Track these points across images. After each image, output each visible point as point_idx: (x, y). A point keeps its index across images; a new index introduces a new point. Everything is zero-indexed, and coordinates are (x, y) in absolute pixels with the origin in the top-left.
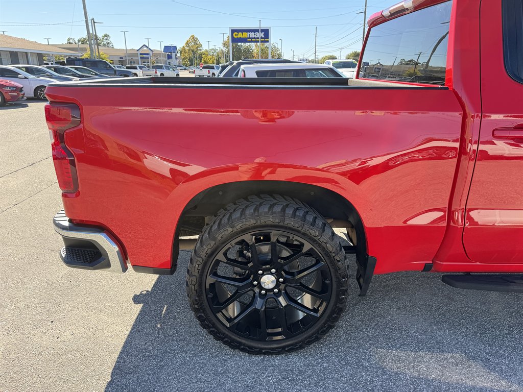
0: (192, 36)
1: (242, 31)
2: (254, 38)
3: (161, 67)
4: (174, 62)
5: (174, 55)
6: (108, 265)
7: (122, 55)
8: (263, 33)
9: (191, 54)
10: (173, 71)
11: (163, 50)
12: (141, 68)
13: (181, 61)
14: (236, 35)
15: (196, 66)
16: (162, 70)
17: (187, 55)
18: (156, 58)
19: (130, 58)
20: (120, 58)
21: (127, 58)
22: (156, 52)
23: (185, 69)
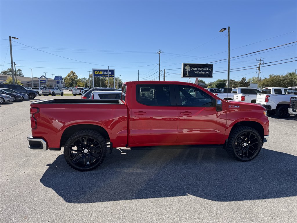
0: (71, 71)
1: (100, 71)
2: (106, 74)
3: (53, 89)
4: (60, 85)
5: (60, 81)
6: (42, 148)
7: (29, 80)
8: (111, 72)
9: (71, 81)
10: (60, 91)
11: (54, 79)
12: (41, 89)
13: (65, 84)
14: (96, 73)
15: (74, 87)
16: (53, 90)
17: (68, 81)
18: (49, 83)
19: (34, 83)
20: (28, 82)
21: (32, 83)
22: (50, 80)
23: (67, 89)
